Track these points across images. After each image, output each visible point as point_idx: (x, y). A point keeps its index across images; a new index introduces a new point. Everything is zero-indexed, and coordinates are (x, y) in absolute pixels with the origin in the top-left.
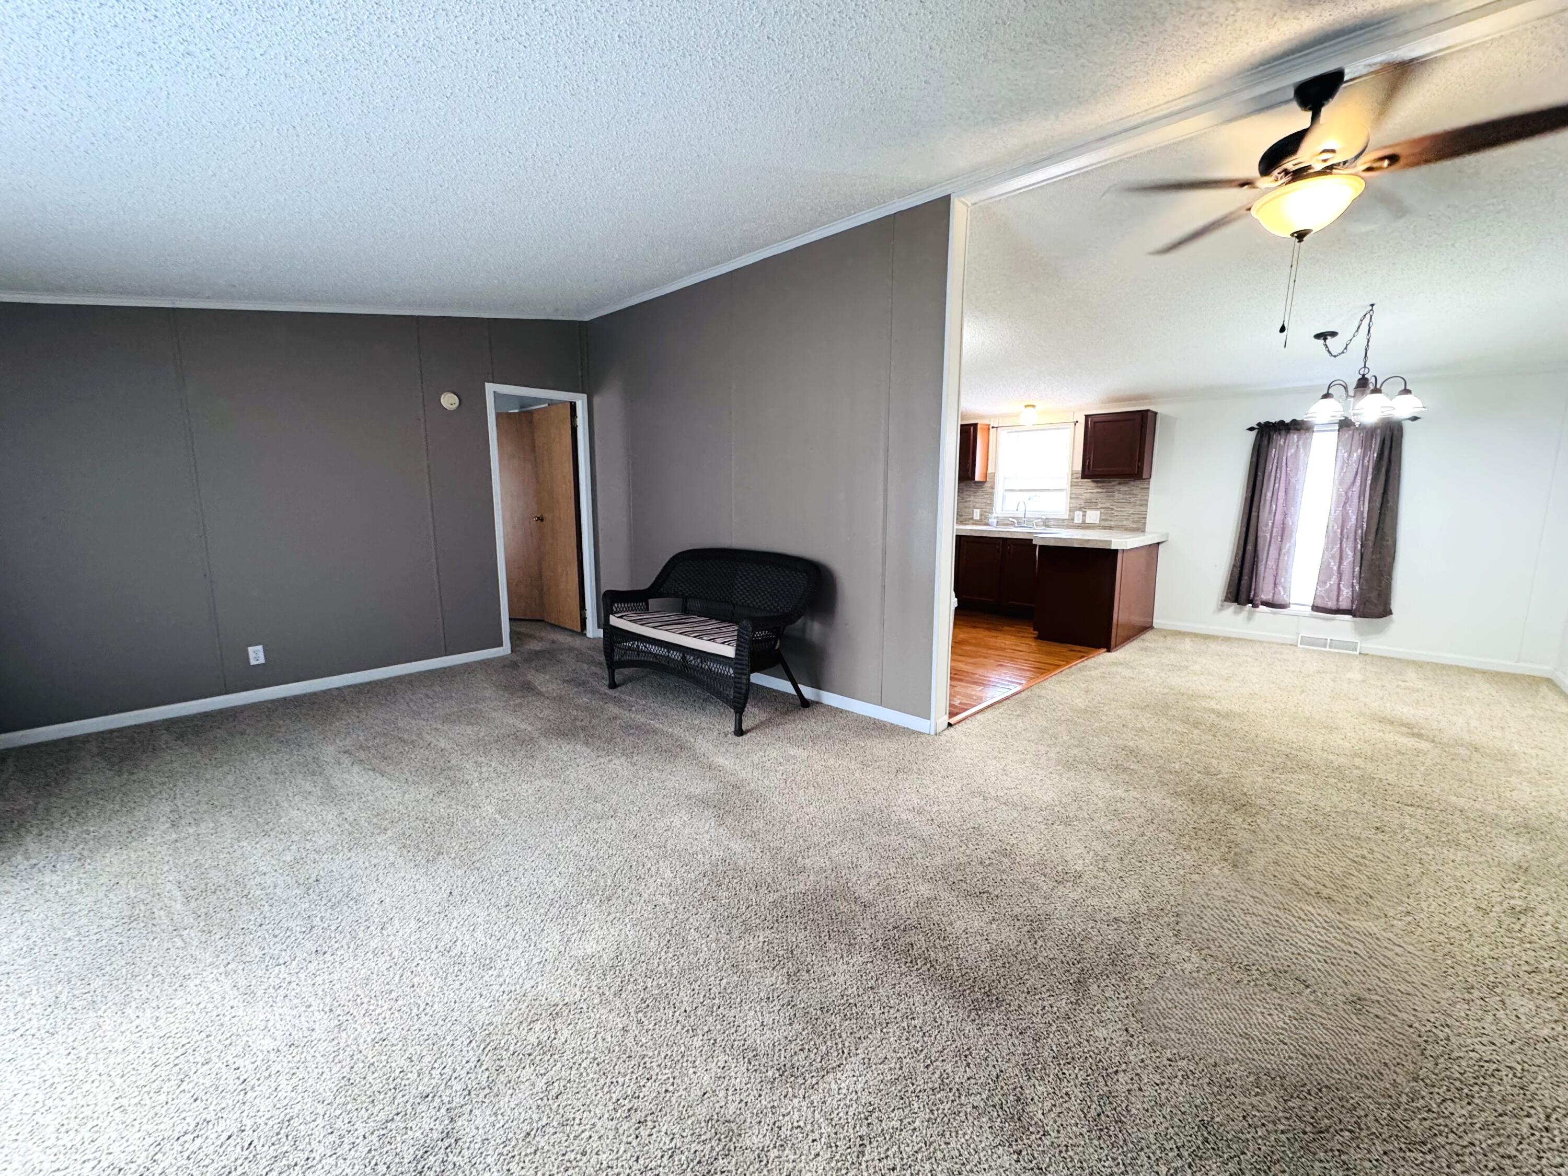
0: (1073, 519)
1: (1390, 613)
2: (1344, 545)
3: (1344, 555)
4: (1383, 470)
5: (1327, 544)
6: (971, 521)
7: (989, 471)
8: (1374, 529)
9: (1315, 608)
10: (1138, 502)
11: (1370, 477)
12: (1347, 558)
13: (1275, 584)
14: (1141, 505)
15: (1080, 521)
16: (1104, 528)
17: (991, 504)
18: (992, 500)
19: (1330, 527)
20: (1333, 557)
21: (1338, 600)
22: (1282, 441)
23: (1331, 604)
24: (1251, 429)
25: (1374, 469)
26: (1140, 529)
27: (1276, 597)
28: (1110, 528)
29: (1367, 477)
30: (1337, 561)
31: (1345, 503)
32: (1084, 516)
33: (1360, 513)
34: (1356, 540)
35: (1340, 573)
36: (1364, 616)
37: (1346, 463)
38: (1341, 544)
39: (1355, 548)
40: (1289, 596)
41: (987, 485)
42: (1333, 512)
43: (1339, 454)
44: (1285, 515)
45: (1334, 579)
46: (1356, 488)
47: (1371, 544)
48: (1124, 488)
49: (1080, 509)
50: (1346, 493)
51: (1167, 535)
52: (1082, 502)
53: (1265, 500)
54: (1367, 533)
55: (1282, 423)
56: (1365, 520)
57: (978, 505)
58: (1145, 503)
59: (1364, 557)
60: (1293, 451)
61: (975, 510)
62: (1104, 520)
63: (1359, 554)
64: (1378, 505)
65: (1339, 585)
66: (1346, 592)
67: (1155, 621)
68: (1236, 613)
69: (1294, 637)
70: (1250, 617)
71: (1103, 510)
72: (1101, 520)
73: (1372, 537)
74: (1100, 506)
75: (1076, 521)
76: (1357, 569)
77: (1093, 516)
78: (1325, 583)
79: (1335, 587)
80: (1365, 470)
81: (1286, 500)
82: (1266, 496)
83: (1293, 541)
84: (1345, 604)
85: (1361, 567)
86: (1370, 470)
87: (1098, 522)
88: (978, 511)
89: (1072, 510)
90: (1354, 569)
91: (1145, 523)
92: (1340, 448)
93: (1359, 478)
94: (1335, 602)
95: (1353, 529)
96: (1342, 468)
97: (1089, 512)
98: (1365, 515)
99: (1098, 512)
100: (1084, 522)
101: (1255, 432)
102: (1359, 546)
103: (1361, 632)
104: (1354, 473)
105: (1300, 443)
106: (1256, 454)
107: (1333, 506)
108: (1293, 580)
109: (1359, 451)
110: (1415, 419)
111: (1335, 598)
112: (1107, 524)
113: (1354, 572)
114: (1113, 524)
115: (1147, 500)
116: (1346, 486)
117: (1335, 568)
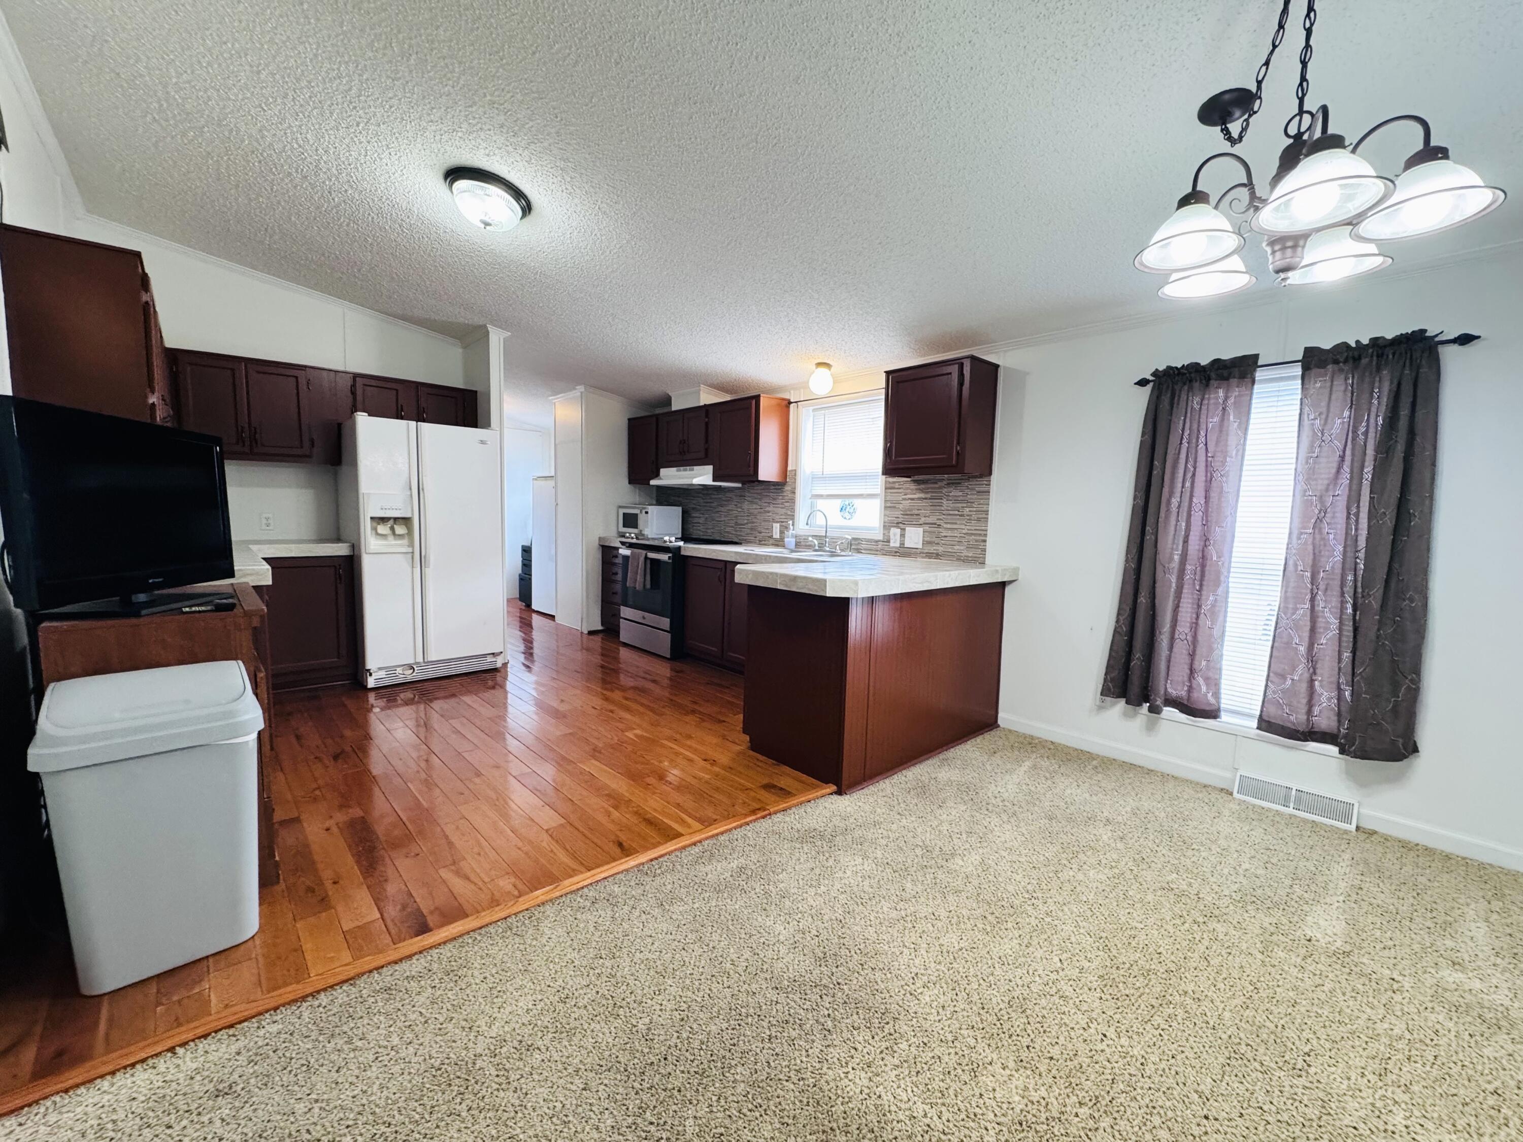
0: (889, 541)
1: (1415, 750)
2: (1320, 604)
3: (1321, 622)
4: (1400, 448)
5: (1285, 599)
6: (771, 541)
7: (789, 468)
8: (1382, 574)
9: (1266, 724)
10: (974, 517)
11: (1368, 469)
12: (1327, 629)
13: (1192, 671)
14: (979, 520)
15: (898, 545)
16: (929, 555)
17: (792, 517)
18: (793, 510)
19: (1291, 567)
20: (1297, 627)
21: (1309, 712)
22: (1197, 399)
23: (1298, 718)
24: (1142, 383)
25: (1377, 451)
26: (979, 561)
27: (1195, 695)
28: (937, 556)
29: (1362, 467)
30: (1306, 635)
31: (1319, 520)
32: (903, 536)
33: (1350, 541)
34: (1342, 594)
35: (1312, 659)
36: (1363, 755)
37: (1319, 438)
38: (1313, 599)
39: (1343, 609)
40: (1217, 695)
41: (787, 488)
42: (1294, 537)
43: (1306, 422)
44: (1205, 540)
45: (1301, 671)
46: (1342, 490)
47: (1375, 605)
48: (955, 493)
49: (897, 525)
50: (1321, 498)
51: (1016, 570)
52: (898, 513)
53: (1168, 510)
54: (1367, 584)
55: (1194, 368)
56: (1362, 555)
57: (777, 518)
58: (983, 516)
59: (1362, 630)
60: (1216, 419)
61: (774, 525)
62: (929, 543)
63: (1349, 628)
64: (1389, 522)
65: (1311, 682)
66: (1326, 698)
67: (1002, 715)
68: (1125, 715)
69: (1228, 775)
70: (1151, 727)
71: (927, 527)
72: (926, 543)
73: (1377, 591)
74: (923, 520)
75: (892, 544)
76: (1347, 655)
77: (915, 537)
78: (1283, 677)
79: (1304, 687)
80: (1358, 453)
81: (1206, 513)
82: (1169, 502)
83: (1220, 590)
84: (1325, 720)
85: (1354, 652)
86: (1370, 452)
87: (920, 546)
88: (778, 525)
89: (887, 527)
90: (1340, 653)
91: (984, 550)
92: (1306, 409)
93: (1346, 468)
94: (1303, 717)
95: (1338, 571)
96: (1311, 449)
97: (909, 530)
98: (1362, 543)
99: (921, 530)
100: (902, 544)
101: (1149, 387)
102: (1350, 610)
103: (1362, 783)
104: (1336, 458)
105: (1231, 401)
106: (1150, 427)
107: (1297, 521)
108: (1225, 665)
109: (1346, 413)
110: (1465, 339)
111: (1304, 709)
112: (932, 549)
113: (1340, 660)
114: (941, 549)
115: (987, 512)
116: (1321, 485)
117: (1302, 649)
